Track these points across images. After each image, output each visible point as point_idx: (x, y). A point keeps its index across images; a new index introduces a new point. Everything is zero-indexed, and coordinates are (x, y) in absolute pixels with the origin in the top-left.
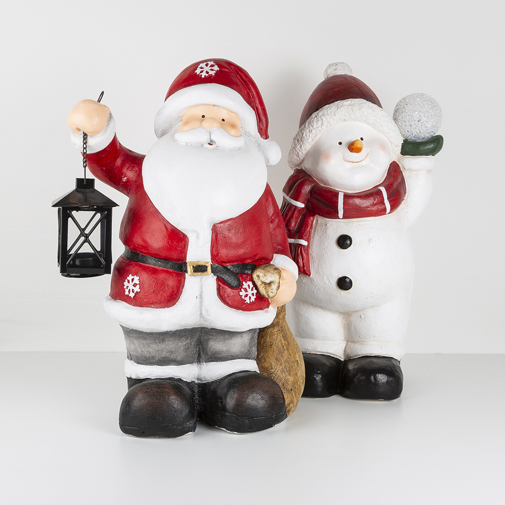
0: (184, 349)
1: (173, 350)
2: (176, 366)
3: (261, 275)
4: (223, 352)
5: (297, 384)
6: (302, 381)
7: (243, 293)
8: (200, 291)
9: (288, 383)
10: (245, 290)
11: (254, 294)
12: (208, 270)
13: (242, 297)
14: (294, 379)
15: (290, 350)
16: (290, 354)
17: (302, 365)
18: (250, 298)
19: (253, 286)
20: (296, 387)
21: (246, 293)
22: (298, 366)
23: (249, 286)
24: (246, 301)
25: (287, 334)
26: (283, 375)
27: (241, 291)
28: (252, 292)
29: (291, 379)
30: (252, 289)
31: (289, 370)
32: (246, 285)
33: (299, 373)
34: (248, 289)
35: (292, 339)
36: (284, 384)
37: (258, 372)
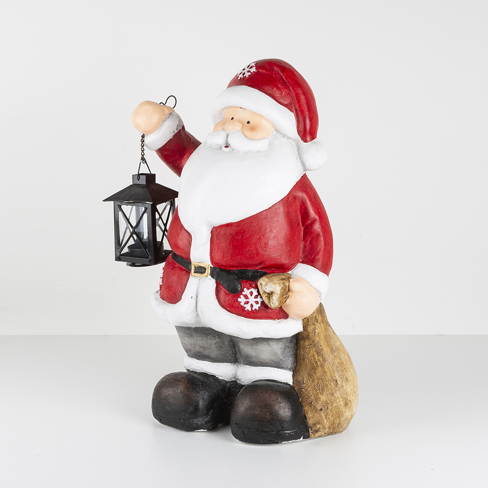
0: (217, 347)
1: (206, 347)
2: (211, 363)
3: (264, 283)
4: (252, 356)
5: (332, 405)
6: (342, 402)
7: (242, 300)
8: (197, 292)
9: (317, 402)
10: (246, 297)
11: (258, 302)
12: (206, 272)
13: (241, 304)
14: (327, 398)
15: (325, 367)
16: (325, 372)
17: (345, 387)
18: (252, 306)
19: (257, 294)
20: (330, 408)
21: (247, 300)
22: (336, 386)
23: (251, 293)
24: (245, 308)
25: (322, 349)
26: (314, 392)
27: (240, 298)
28: (256, 300)
29: (323, 398)
30: (256, 297)
31: (322, 389)
32: (246, 292)
33: (337, 394)
34: (249, 296)
35: (331, 356)
36: (312, 402)
37: (291, 384)
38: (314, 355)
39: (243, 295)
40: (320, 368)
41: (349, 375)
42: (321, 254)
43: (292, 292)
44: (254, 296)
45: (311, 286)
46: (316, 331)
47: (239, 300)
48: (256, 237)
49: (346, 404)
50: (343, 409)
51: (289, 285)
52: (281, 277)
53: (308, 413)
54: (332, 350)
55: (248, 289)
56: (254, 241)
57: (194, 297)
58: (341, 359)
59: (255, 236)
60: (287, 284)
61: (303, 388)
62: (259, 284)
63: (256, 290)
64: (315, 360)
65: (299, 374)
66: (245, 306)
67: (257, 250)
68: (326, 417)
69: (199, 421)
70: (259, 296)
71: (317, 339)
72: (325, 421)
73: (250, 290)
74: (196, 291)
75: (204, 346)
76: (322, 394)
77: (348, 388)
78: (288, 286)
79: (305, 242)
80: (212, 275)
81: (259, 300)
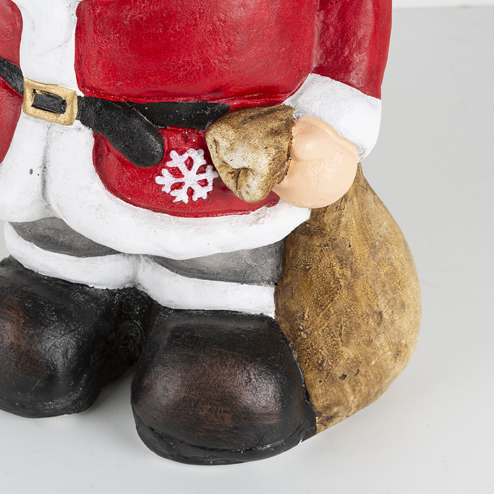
5: (368, 363)
6: (390, 353)
7: (165, 180)
8: (45, 157)
9: (335, 362)
10: (176, 172)
11: (206, 180)
12: (68, 110)
13: (163, 189)
14: (357, 353)
15: (356, 289)
16: (355, 299)
17: (398, 322)
18: (191, 192)
19: (204, 162)
20: (362, 370)
21: (179, 180)
22: (379, 324)
23: (190, 163)
24: (174, 198)
25: (352, 253)
26: (329, 339)
27: (161, 175)
28: (202, 177)
29: (348, 352)
30: (202, 170)
31: (348, 334)
32: (177, 160)
33: (381, 341)
34: (183, 168)
35: (373, 263)
36: (323, 362)
37: (272, 315)
38: (331, 266)
39: (168, 168)
40: (345, 292)
41: (407, 295)
42: (366, 45)
43: (297, 160)
44: (196, 167)
45: (344, 138)
46: (343, 220)
47: (159, 180)
48: (204, 27)
49: (397, 354)
50: (391, 364)
51: (289, 148)
52: (270, 126)
53: (313, 387)
54: (374, 249)
55: (181, 153)
56: (198, 39)
57: (38, 170)
58: (392, 264)
59: (201, 27)
60: (285, 145)
61: (301, 330)
62: (209, 141)
63: (202, 152)
64: (334, 274)
65: (292, 297)
66: (173, 194)
67: (206, 61)
68: (354, 390)
69: (57, 404)
70: (209, 167)
71: (343, 234)
72: (352, 398)
73: (186, 156)
74: (41, 155)
75: (57, 227)
76: (346, 343)
77: (403, 323)
78: (286, 150)
79: (326, 16)
80: (84, 118)
81: (209, 176)
